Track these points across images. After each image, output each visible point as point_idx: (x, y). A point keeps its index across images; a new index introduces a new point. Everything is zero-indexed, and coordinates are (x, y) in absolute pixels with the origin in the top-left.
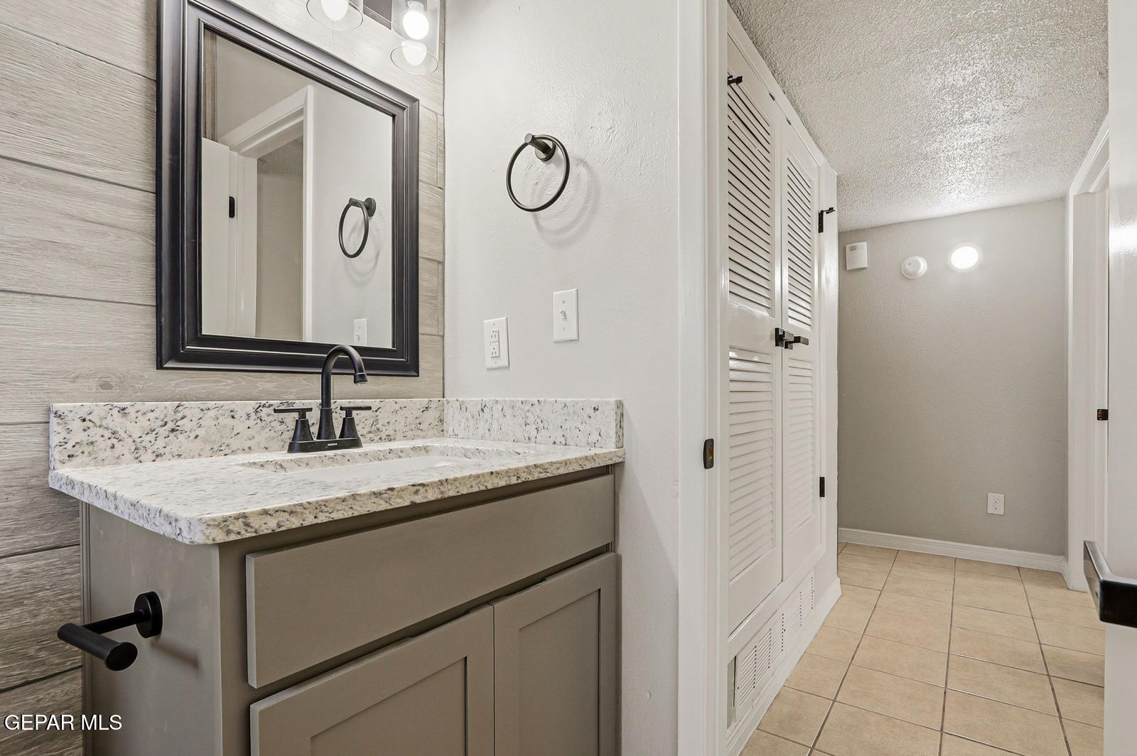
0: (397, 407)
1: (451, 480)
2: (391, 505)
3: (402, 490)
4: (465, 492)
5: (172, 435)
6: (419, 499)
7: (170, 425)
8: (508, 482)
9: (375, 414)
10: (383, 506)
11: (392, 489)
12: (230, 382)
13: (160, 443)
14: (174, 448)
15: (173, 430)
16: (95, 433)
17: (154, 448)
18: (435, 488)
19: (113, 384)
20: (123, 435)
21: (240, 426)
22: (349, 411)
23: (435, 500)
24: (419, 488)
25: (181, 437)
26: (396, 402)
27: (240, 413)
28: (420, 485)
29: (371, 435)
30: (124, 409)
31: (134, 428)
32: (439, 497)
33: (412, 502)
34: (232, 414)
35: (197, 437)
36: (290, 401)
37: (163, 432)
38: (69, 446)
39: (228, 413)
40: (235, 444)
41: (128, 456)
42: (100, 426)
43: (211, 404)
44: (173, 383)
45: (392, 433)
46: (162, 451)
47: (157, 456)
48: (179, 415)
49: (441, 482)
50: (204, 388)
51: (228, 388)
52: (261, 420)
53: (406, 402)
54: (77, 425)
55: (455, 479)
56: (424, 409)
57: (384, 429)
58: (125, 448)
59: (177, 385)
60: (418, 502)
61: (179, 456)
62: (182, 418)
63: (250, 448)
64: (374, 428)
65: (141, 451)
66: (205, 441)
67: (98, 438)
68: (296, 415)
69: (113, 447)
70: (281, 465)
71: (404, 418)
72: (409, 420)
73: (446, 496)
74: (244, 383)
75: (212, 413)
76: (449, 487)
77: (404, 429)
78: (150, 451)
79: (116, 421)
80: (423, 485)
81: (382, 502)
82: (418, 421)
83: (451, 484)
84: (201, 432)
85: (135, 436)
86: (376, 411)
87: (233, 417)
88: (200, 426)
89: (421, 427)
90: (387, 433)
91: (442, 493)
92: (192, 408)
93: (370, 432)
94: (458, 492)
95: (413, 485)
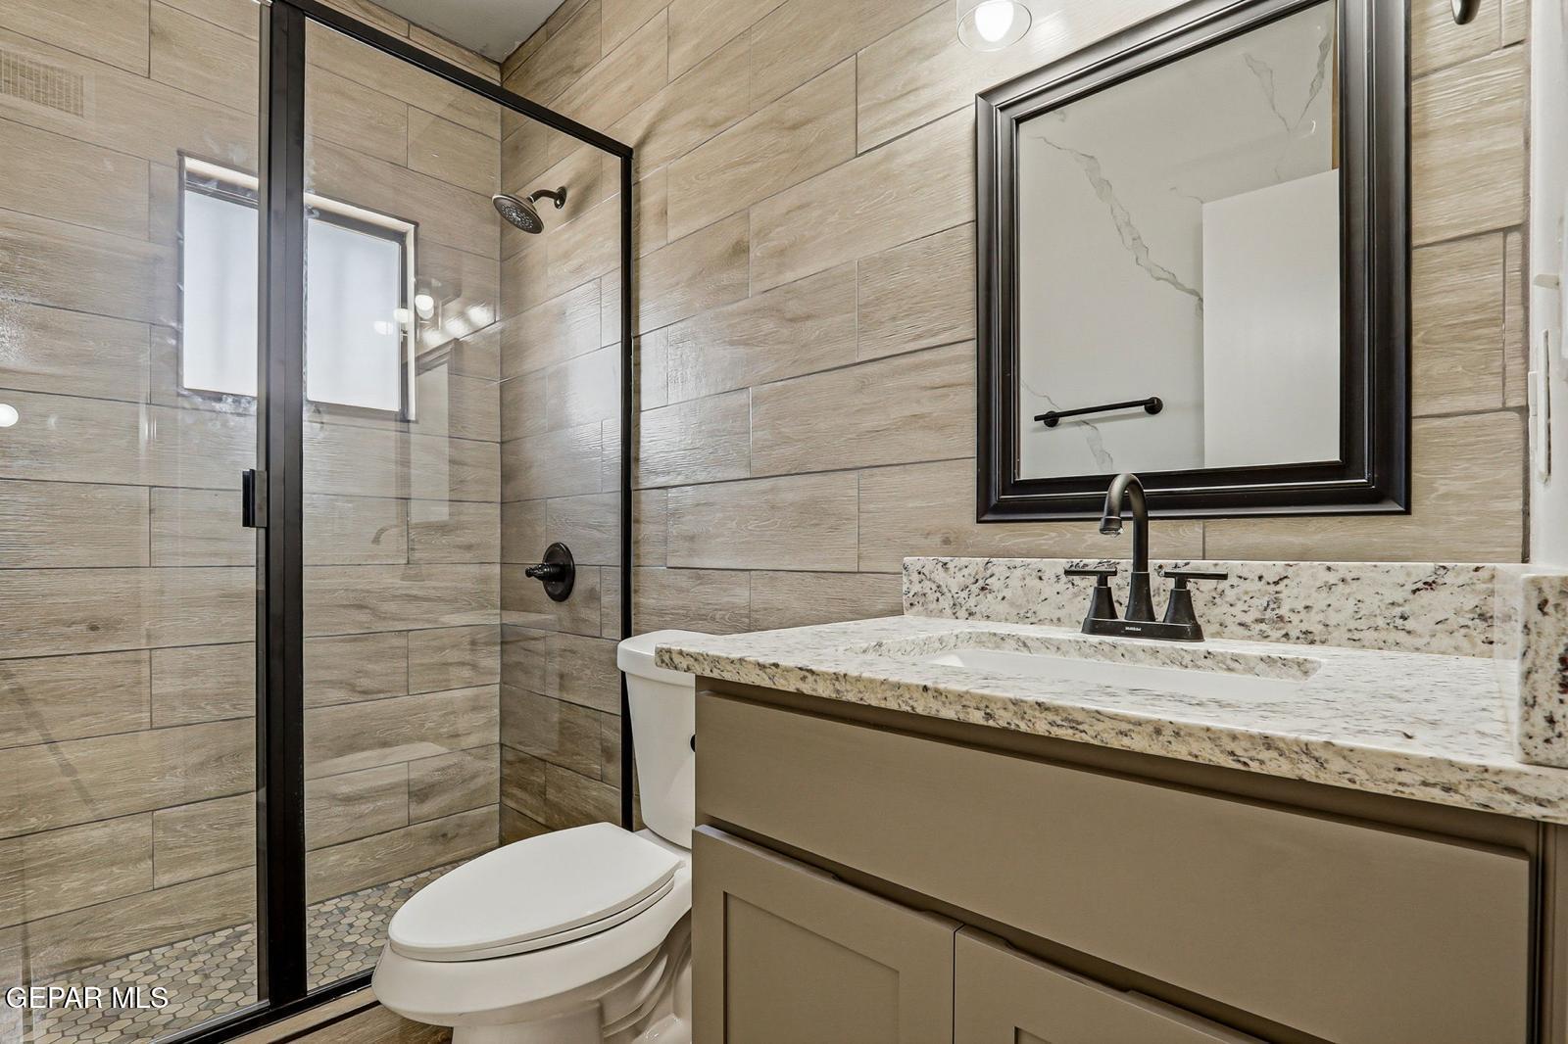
0: (1332, 578)
1: (852, 678)
2: (774, 684)
3: (787, 670)
4: (874, 703)
5: (982, 594)
6: (807, 688)
7: (981, 583)
8: (962, 717)
9: (1272, 588)
10: (765, 682)
11: (776, 665)
12: (1053, 534)
13: (972, 602)
14: (982, 608)
15: (983, 589)
16: (927, 584)
17: (968, 605)
18: (828, 682)
19: (951, 539)
20: (945, 590)
21: (1048, 589)
22: (1181, 579)
23: (827, 699)
24: (807, 674)
25: (989, 596)
26: (1329, 569)
27: (1049, 574)
28: (808, 671)
29: (1263, 626)
30: (945, 564)
31: (953, 583)
32: (834, 696)
33: (798, 689)
34: (1039, 574)
35: (1003, 598)
36: (1113, 561)
37: (975, 589)
38: (911, 595)
39: (1034, 574)
40: (1044, 611)
41: (949, 611)
42: (930, 579)
43: (1018, 561)
44: (997, 538)
45: (1317, 628)
46: (974, 610)
47: (970, 614)
48: (989, 572)
49: (836, 677)
50: (1024, 543)
51: (1051, 542)
52: (1073, 584)
53: (1360, 568)
54: (915, 577)
55: (858, 679)
56: (1420, 585)
57: (1295, 618)
58: (946, 603)
59: (1001, 540)
60: (805, 692)
61: (988, 617)
62: (991, 576)
63: (1059, 620)
64: (1269, 614)
65: (958, 607)
66: (1012, 604)
67: (927, 590)
68: (1093, 580)
69: (938, 600)
70: (1025, 645)
71: (1352, 601)
72: (1372, 604)
73: (844, 698)
74: (1069, 535)
75: (1018, 572)
76: (849, 687)
77: (1353, 625)
78: (964, 608)
79: (940, 576)
80: (812, 672)
81: (765, 676)
82: (1397, 611)
83: (851, 683)
84: (1007, 593)
85: (954, 591)
86: (1276, 583)
87: (1040, 578)
88: (1007, 587)
89: (1409, 624)
90: (1304, 627)
91: (838, 691)
92: (1000, 565)
93: (1262, 621)
94: (861, 699)
95: (801, 669)
